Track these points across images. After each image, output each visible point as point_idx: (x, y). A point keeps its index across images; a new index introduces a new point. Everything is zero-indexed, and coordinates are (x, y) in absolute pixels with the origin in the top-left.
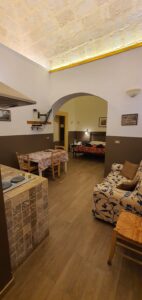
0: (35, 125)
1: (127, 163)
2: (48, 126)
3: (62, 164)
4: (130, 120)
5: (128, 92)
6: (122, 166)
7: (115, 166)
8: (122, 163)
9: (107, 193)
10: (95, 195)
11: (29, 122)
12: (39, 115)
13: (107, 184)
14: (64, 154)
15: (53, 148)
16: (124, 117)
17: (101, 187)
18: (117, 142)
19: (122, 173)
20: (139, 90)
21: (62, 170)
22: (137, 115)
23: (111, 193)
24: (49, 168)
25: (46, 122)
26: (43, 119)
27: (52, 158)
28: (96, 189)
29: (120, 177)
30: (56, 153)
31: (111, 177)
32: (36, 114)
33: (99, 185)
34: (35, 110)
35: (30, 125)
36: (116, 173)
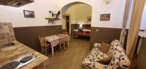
0: (50, 20)
1: (103, 43)
2: (58, 21)
3: (66, 42)
4: (106, 17)
6: (100, 45)
7: (96, 45)
8: (101, 43)
9: (91, 66)
10: (83, 66)
12: (53, 15)
13: (91, 56)
14: (66, 37)
15: (62, 33)
16: (102, 16)
17: (87, 61)
18: (97, 30)
19: (100, 49)
21: (66, 46)
22: (109, 14)
23: (94, 66)
24: (58, 45)
25: (57, 19)
26: (55, 17)
27: (59, 39)
28: (83, 62)
29: (99, 51)
30: (62, 36)
31: (94, 51)
32: (51, 14)
33: (85, 59)
34: (50, 12)
35: (48, 21)
36: (96, 49)
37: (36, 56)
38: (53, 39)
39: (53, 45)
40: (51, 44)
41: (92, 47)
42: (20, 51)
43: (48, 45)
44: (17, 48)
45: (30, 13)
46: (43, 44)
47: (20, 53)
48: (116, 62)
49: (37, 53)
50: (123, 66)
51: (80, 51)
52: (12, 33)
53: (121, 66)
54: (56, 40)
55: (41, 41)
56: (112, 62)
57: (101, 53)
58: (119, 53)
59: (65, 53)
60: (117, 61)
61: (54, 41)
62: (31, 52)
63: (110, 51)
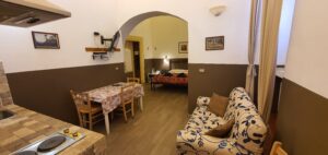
0: (97, 52)
1: (215, 95)
2: (116, 53)
3: (137, 100)
4: (216, 43)
5: (211, 10)
6: (209, 100)
7: (201, 100)
8: (210, 96)
9: (195, 144)
10: (179, 147)
11: (88, 50)
12: (103, 40)
14: (136, 88)
15: (126, 81)
16: (209, 40)
17: (186, 135)
18: (202, 70)
19: (210, 108)
20: (223, 7)
21: (137, 108)
22: (223, 37)
23: (201, 144)
24: (119, 107)
25: (113, 49)
26: (108, 44)
27: (121, 94)
28: (179, 138)
29: (207, 114)
30: (128, 87)
31: (197, 115)
32: (98, 39)
33: (183, 132)
34: (96, 34)
35: (91, 53)
36: (202, 109)
37: (75, 135)
38: (106, 95)
39: (108, 108)
40: (103, 106)
41: (193, 107)
42: (30, 127)
43: (95, 110)
44: (21, 123)
45: (48, 37)
46: (82, 109)
47: (32, 132)
48: (241, 130)
49: (74, 128)
50: (255, 135)
51: (169, 117)
52: (5, 88)
53: (251, 135)
54: (113, 98)
55: (77, 102)
56: (234, 130)
57: (213, 117)
58: (246, 111)
59: (136, 124)
60: (243, 127)
61: (108, 99)
62: (59, 127)
63: (230, 110)
